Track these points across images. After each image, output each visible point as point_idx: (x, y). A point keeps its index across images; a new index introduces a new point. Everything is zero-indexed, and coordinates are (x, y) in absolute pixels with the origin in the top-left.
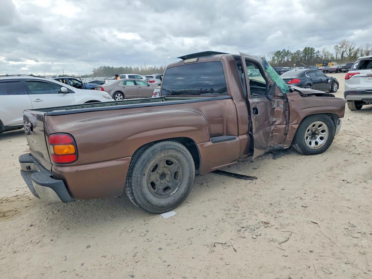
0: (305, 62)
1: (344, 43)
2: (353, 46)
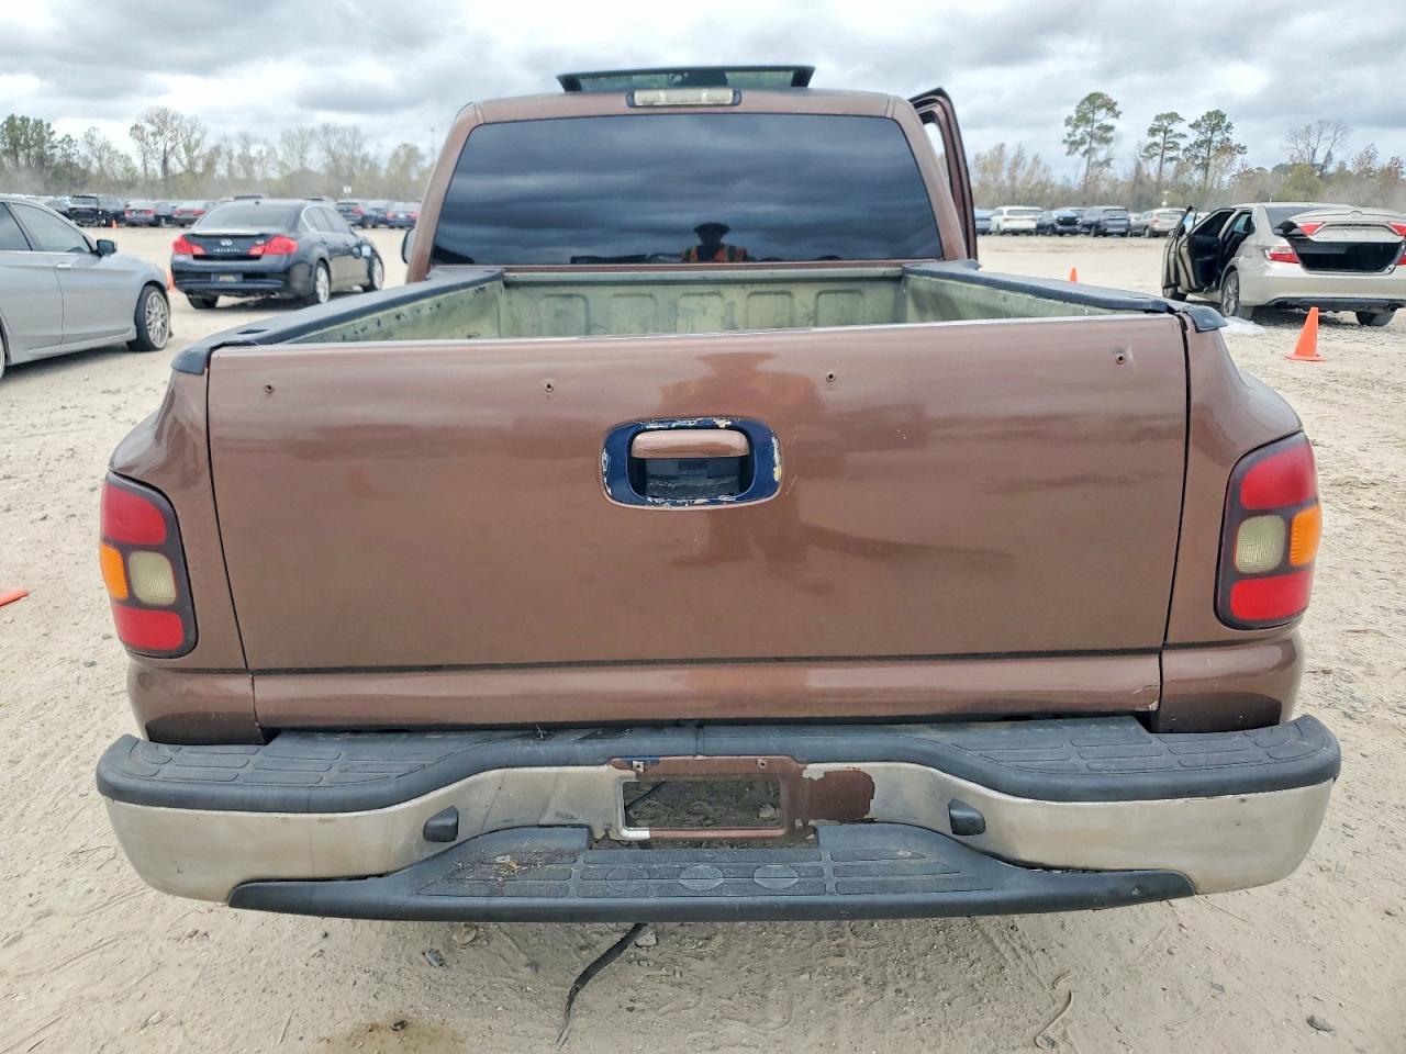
1: (162, 121)
2: (197, 135)
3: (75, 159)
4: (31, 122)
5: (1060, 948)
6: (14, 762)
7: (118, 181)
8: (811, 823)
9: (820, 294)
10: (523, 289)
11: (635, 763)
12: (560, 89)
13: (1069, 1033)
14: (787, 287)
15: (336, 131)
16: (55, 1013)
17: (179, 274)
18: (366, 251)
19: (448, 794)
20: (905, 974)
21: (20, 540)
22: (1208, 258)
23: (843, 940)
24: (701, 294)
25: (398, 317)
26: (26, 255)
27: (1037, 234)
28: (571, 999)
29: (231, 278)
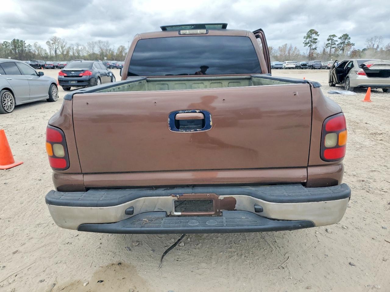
0: (16, 55)
1: (55, 40)
2: (64, 44)
3: (31, 51)
4: (20, 41)
5: (287, 247)
6: (22, 203)
7: (43, 57)
8: (221, 210)
9: (229, 83)
10: (151, 82)
11: (177, 195)
12: (161, 30)
13: (288, 266)
14: (220, 81)
15: (102, 42)
16: (34, 261)
17: (60, 81)
18: (111, 75)
19: (131, 203)
20: (247, 252)
21: (20, 150)
22: (341, 74)
23: (232, 245)
24: (198, 83)
25: (119, 88)
26: (20, 76)
27: (296, 69)
28: (162, 258)
29: (74, 82)
